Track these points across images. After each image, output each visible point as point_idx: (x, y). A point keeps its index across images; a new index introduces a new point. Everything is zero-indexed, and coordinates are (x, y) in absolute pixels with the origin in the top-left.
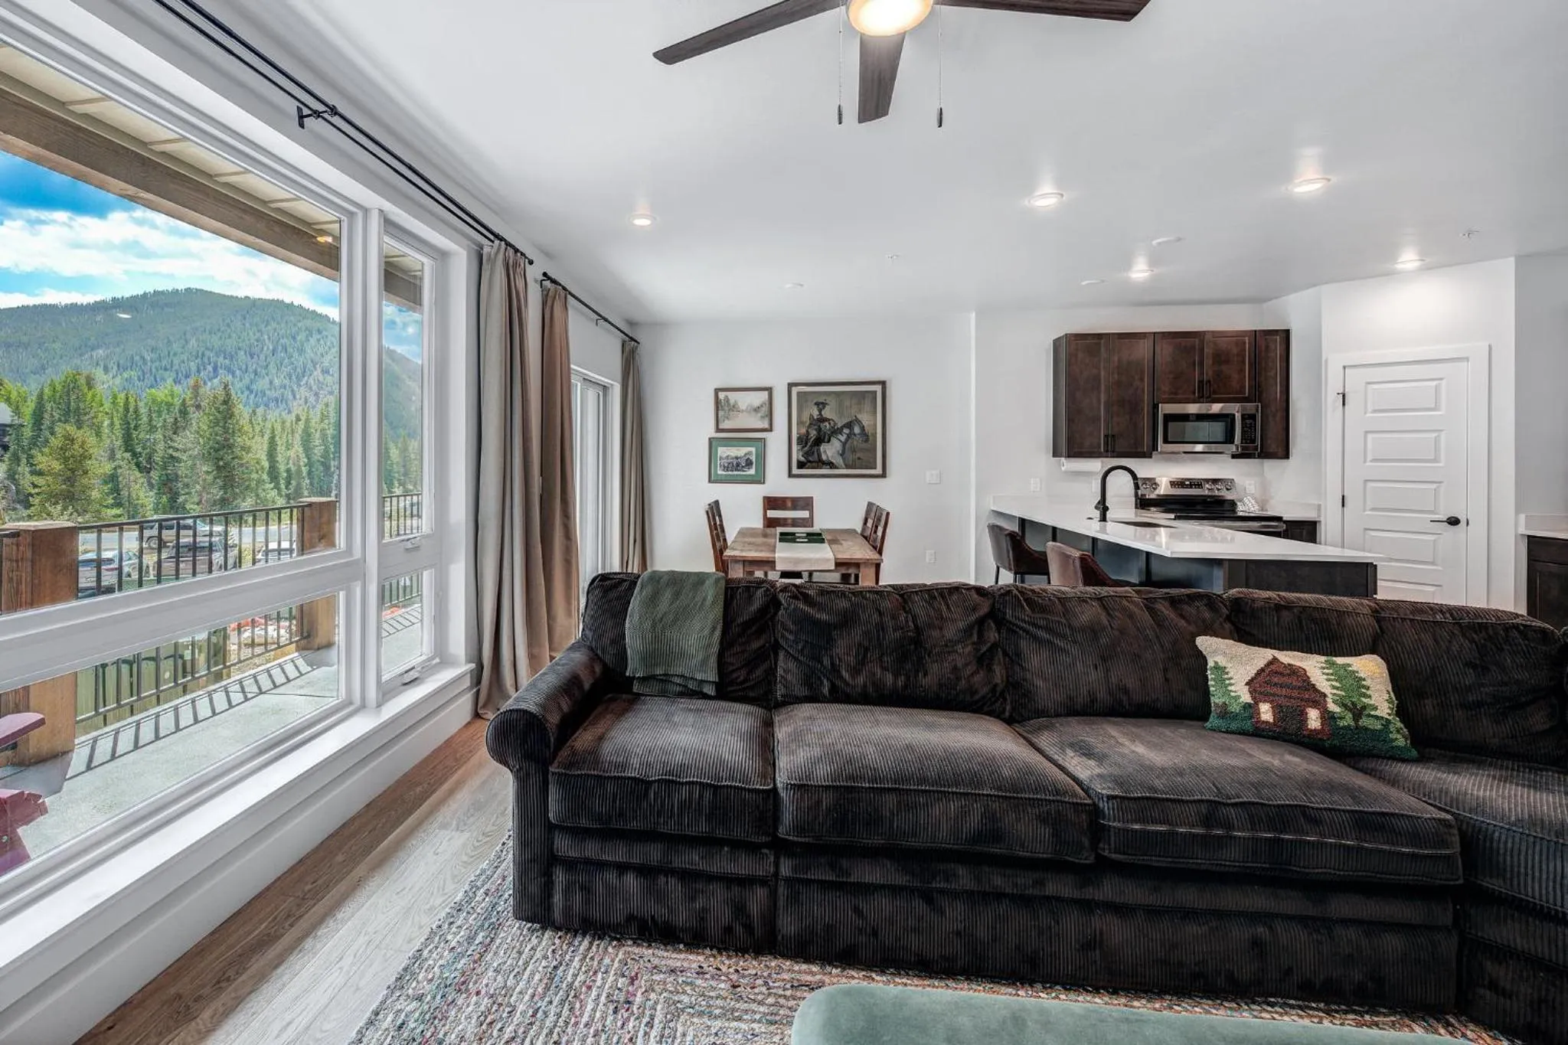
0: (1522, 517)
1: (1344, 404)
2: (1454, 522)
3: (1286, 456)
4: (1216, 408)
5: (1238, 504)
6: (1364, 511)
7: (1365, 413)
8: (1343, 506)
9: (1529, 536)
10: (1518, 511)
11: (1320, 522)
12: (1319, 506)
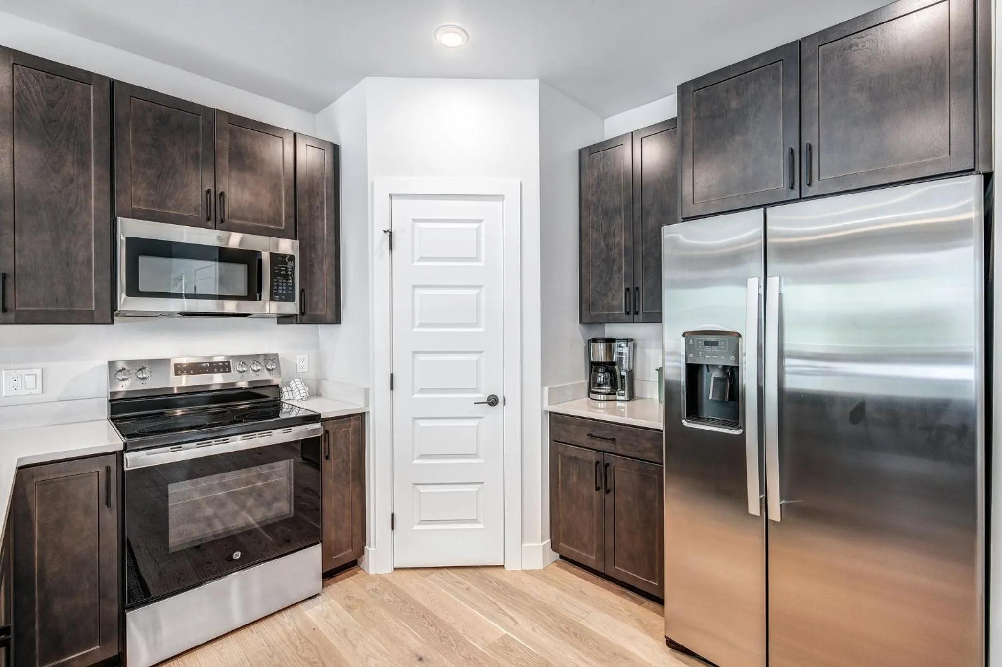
0: (546, 389)
1: (391, 248)
2: (493, 401)
3: (337, 320)
4: (235, 240)
5: (284, 390)
6: (413, 394)
7: (413, 262)
8: (392, 389)
9: (551, 413)
10: (543, 384)
11: (368, 412)
12: (367, 391)
